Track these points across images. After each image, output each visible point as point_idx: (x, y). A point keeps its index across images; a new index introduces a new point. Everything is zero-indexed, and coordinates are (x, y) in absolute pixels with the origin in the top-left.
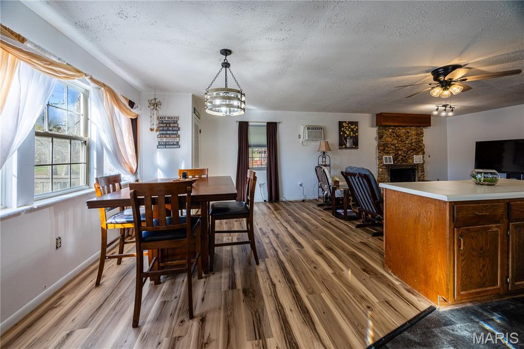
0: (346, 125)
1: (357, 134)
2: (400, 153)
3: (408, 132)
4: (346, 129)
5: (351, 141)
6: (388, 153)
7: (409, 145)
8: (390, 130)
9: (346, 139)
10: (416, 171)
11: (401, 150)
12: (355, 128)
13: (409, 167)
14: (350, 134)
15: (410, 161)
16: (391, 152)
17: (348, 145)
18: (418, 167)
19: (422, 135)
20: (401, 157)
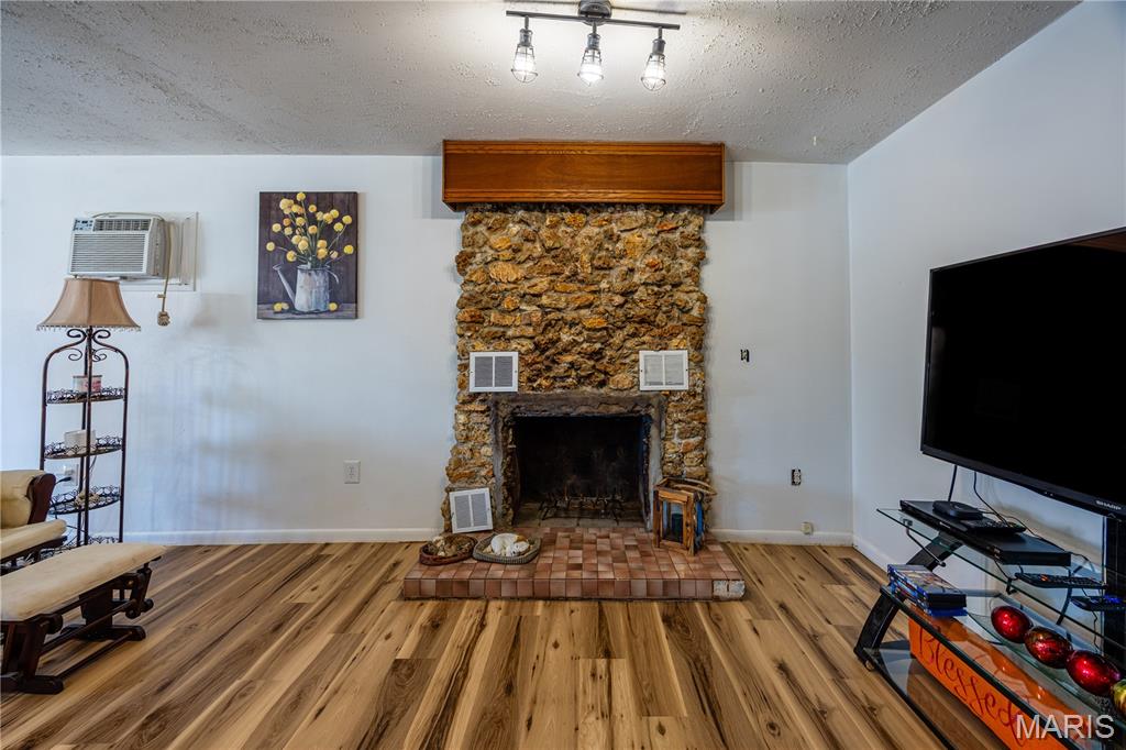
0: (296, 209)
1: (349, 249)
2: (566, 338)
3: (610, 237)
4: (294, 227)
5: (320, 280)
6: (499, 338)
7: (618, 299)
8: (515, 228)
9: (290, 272)
10: (654, 431)
11: (572, 324)
12: (339, 219)
13: (614, 409)
14: (313, 250)
15: (622, 379)
16: (510, 333)
17: (301, 300)
18: (662, 409)
19: (692, 252)
20: (569, 358)
